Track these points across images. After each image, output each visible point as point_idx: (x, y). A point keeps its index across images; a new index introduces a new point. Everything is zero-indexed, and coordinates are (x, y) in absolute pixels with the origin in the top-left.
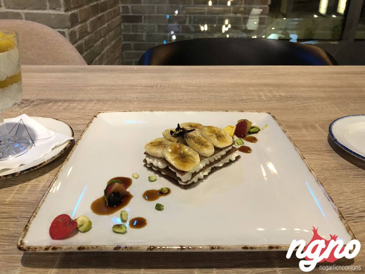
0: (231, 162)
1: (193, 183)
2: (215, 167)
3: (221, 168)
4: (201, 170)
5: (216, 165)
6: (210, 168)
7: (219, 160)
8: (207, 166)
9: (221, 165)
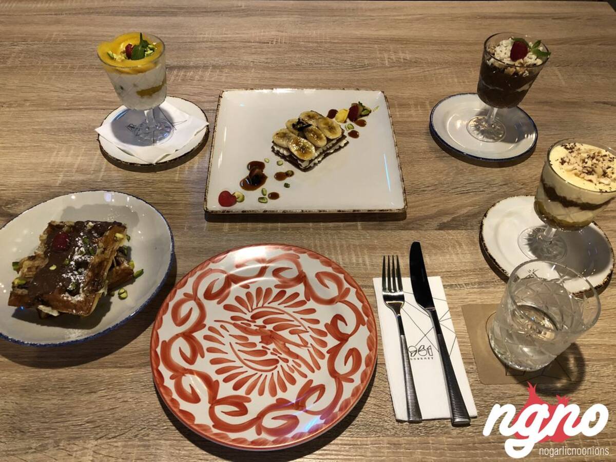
0: (340, 147)
1: (310, 167)
2: (327, 153)
3: (332, 153)
4: (316, 158)
5: (328, 152)
6: (324, 154)
7: (331, 148)
8: (321, 154)
9: (332, 151)
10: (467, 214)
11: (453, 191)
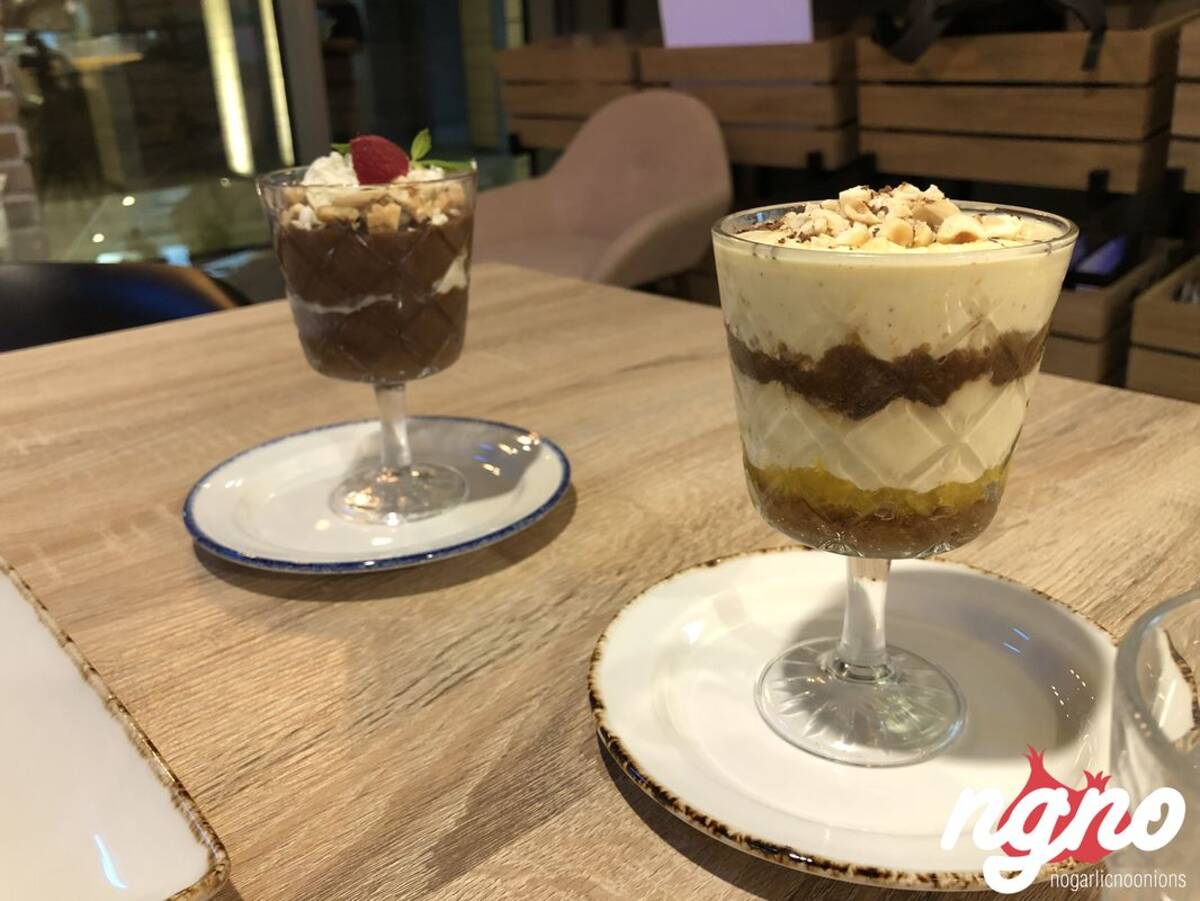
10: (520, 747)
11: (406, 699)
